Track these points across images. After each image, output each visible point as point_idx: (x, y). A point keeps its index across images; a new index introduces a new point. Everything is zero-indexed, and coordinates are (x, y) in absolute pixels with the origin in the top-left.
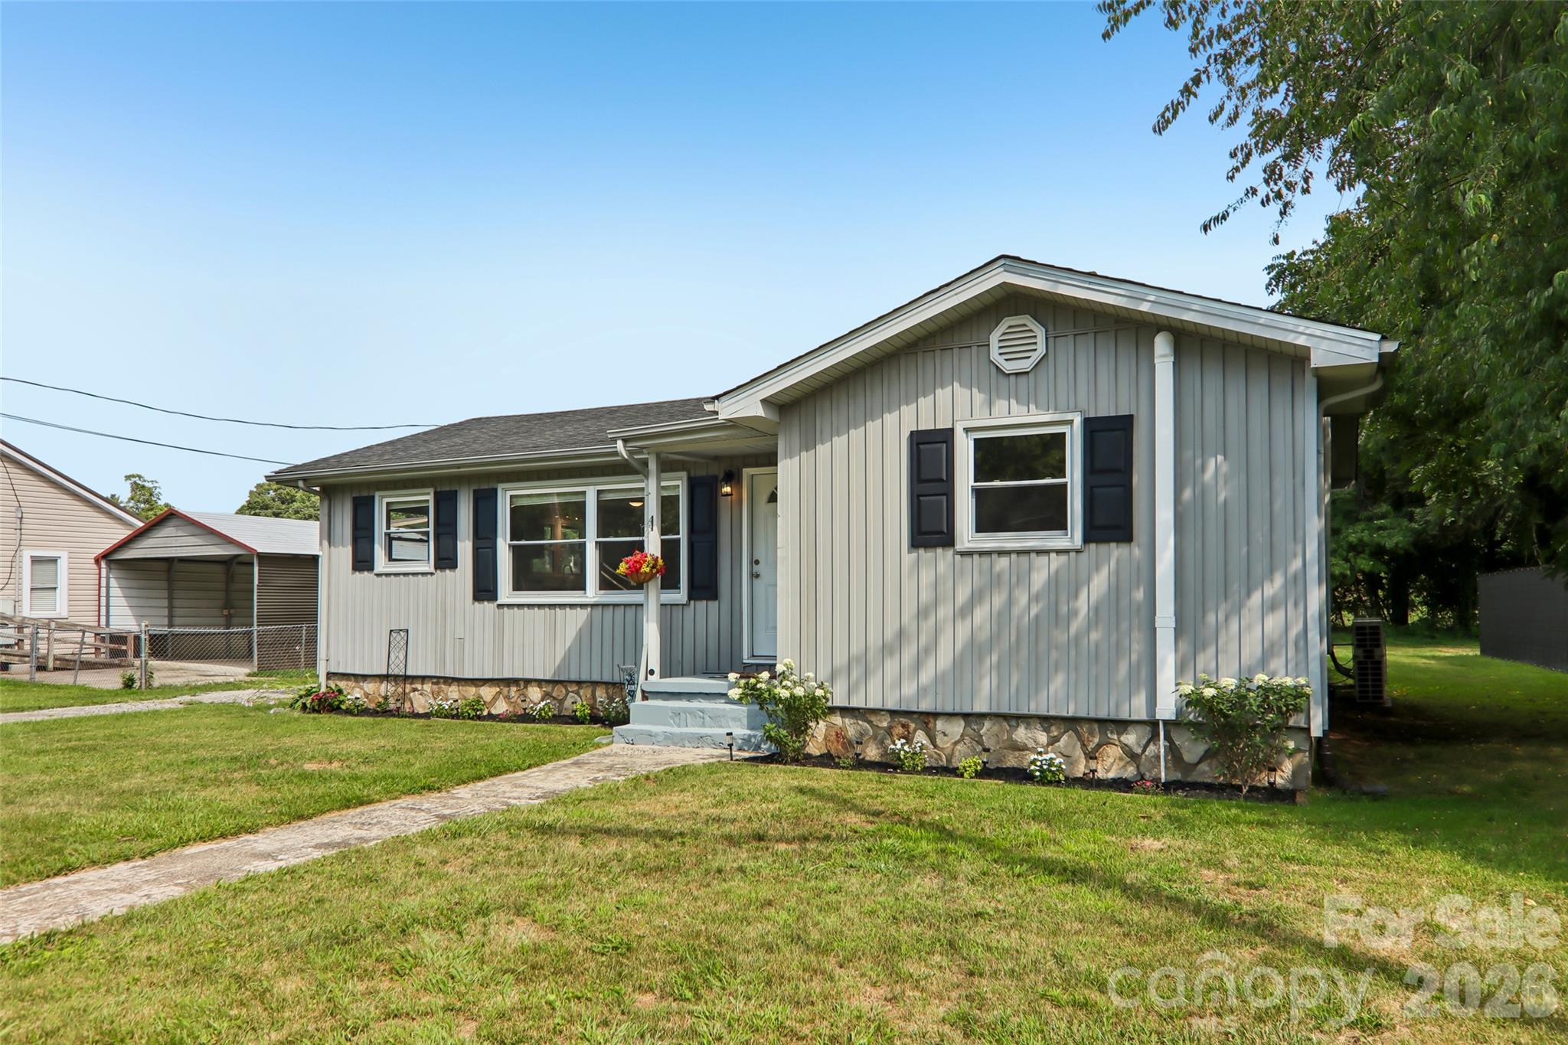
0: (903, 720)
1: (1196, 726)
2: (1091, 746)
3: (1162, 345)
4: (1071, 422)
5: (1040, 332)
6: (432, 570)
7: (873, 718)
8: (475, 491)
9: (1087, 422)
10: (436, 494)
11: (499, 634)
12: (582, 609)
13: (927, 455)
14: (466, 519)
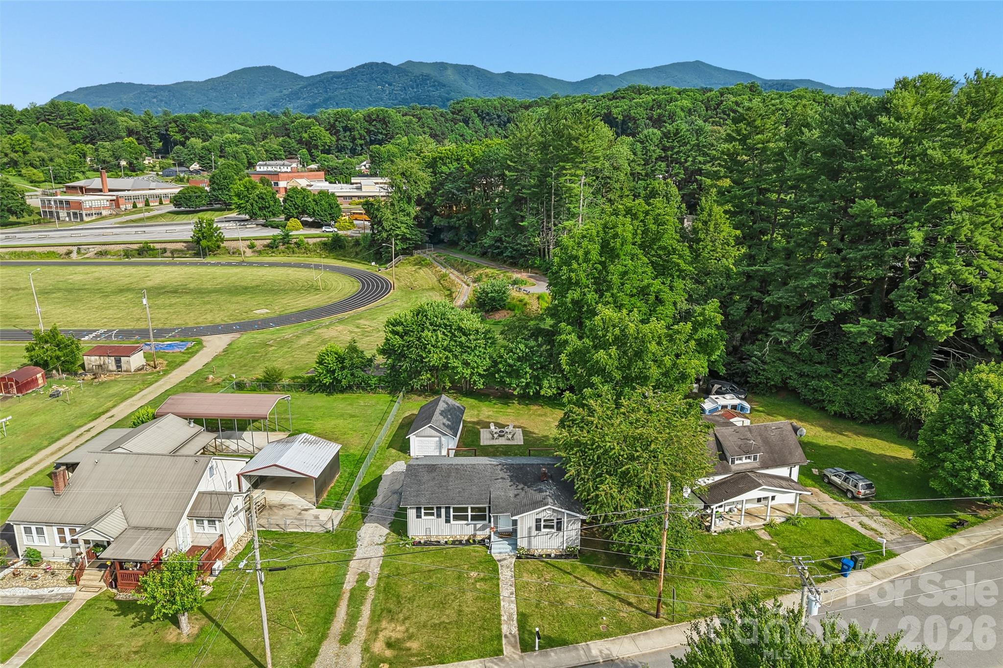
0: (534, 550)
2: (556, 551)
3: (565, 513)
4: (555, 518)
5: (552, 511)
6: (436, 517)
7: (530, 550)
8: (445, 506)
9: (557, 519)
11: (451, 528)
12: (468, 525)
13: (538, 521)
14: (443, 511)
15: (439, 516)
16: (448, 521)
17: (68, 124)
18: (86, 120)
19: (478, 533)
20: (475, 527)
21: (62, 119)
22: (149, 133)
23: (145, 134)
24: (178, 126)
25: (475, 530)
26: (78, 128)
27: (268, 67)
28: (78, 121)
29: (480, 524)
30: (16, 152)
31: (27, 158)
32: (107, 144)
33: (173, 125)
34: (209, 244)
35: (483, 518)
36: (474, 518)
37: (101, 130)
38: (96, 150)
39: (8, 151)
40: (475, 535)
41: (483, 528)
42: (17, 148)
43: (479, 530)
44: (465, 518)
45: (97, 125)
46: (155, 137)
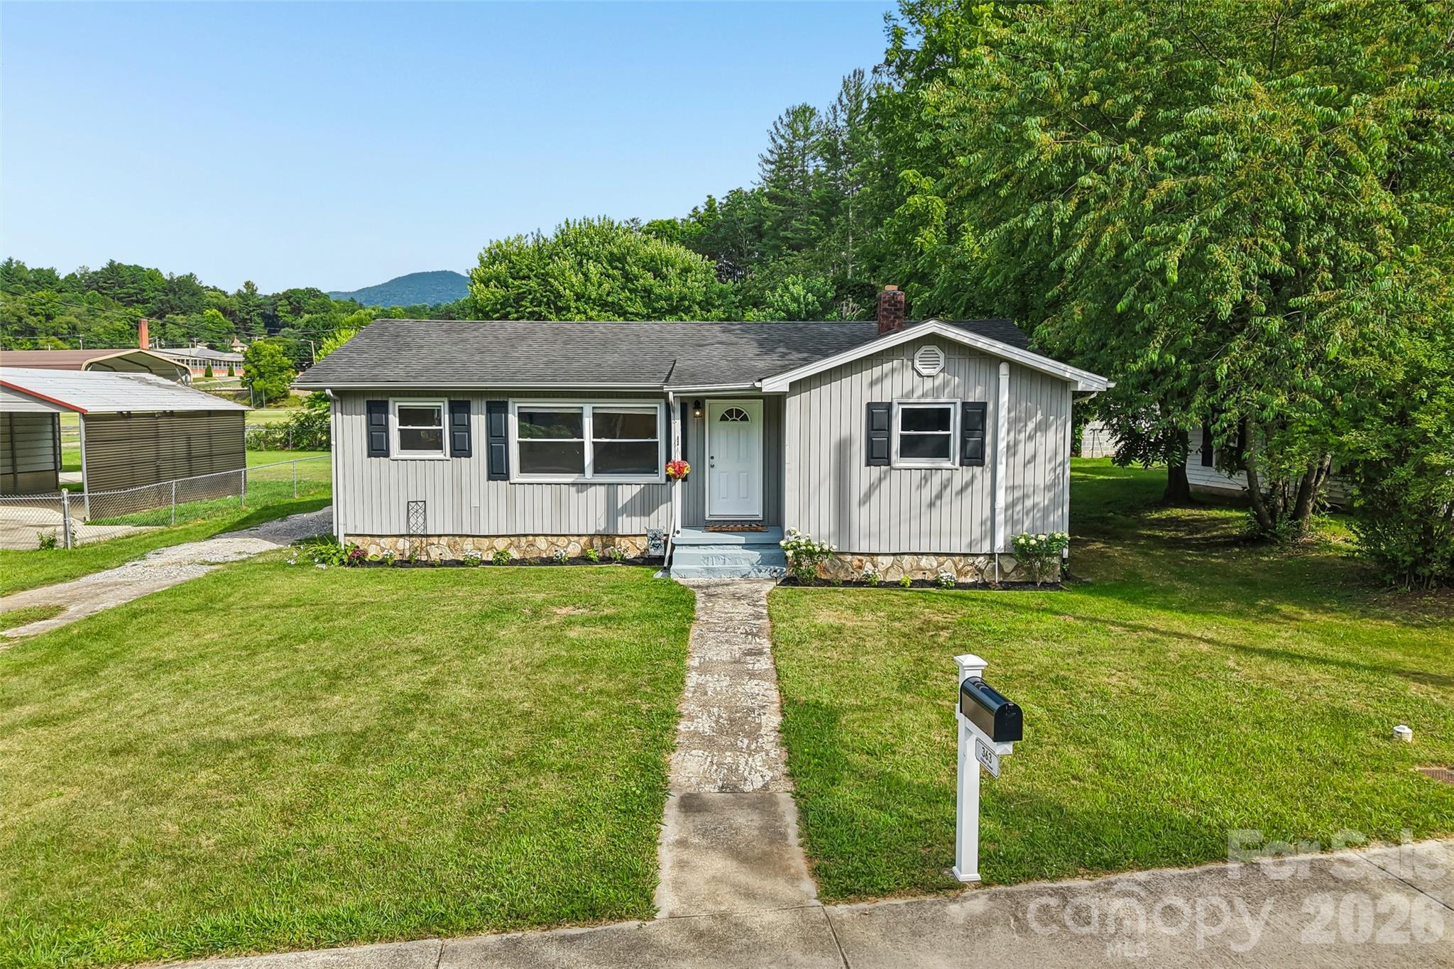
0: (860, 557)
1: (1011, 555)
2: (960, 567)
3: (1004, 369)
4: (955, 403)
5: (942, 355)
6: (448, 456)
7: (841, 557)
8: (487, 402)
9: (964, 404)
10: (450, 402)
11: (511, 503)
12: (582, 486)
13: (877, 416)
14: (478, 422)
15: (461, 449)
16: (497, 471)
17: (131, 295)
18: (157, 290)
19: (626, 524)
20: (611, 500)
21: (121, 287)
22: (248, 313)
23: (243, 315)
24: (290, 304)
25: (613, 512)
26: (144, 302)
27: (444, 272)
28: (144, 291)
29: (630, 487)
30: (36, 315)
31: (51, 324)
32: (180, 319)
33: (284, 302)
34: (268, 386)
35: (642, 459)
36: (608, 460)
37: (175, 302)
38: (163, 325)
39: (23, 314)
40: (608, 537)
41: (647, 504)
42: (37, 310)
43: (630, 509)
44: (569, 460)
45: (171, 296)
46: (258, 320)
